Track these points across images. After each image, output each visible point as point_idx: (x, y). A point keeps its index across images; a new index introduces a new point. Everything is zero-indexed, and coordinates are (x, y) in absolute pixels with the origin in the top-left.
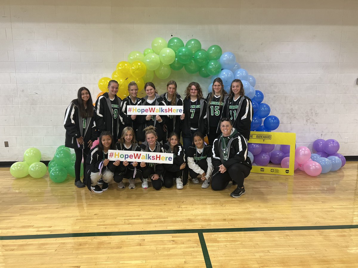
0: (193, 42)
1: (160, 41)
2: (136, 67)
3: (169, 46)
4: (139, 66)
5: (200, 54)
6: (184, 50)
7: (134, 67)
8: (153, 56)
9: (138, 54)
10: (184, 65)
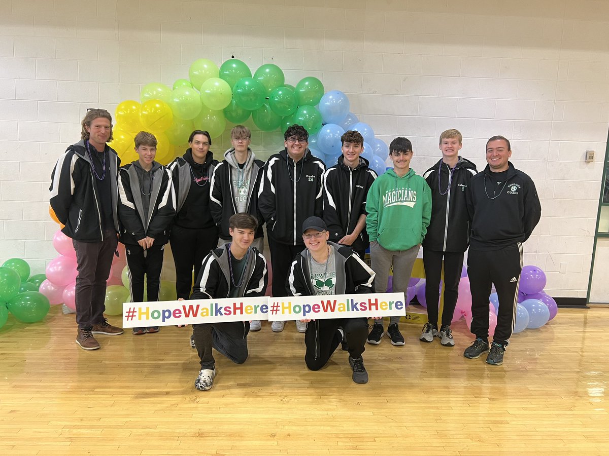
0: (267, 70)
1: (205, 66)
2: (151, 111)
3: (222, 76)
4: (156, 109)
5: (280, 93)
6: (247, 83)
7: (145, 110)
8: (187, 93)
9: (160, 90)
10: (252, 111)
